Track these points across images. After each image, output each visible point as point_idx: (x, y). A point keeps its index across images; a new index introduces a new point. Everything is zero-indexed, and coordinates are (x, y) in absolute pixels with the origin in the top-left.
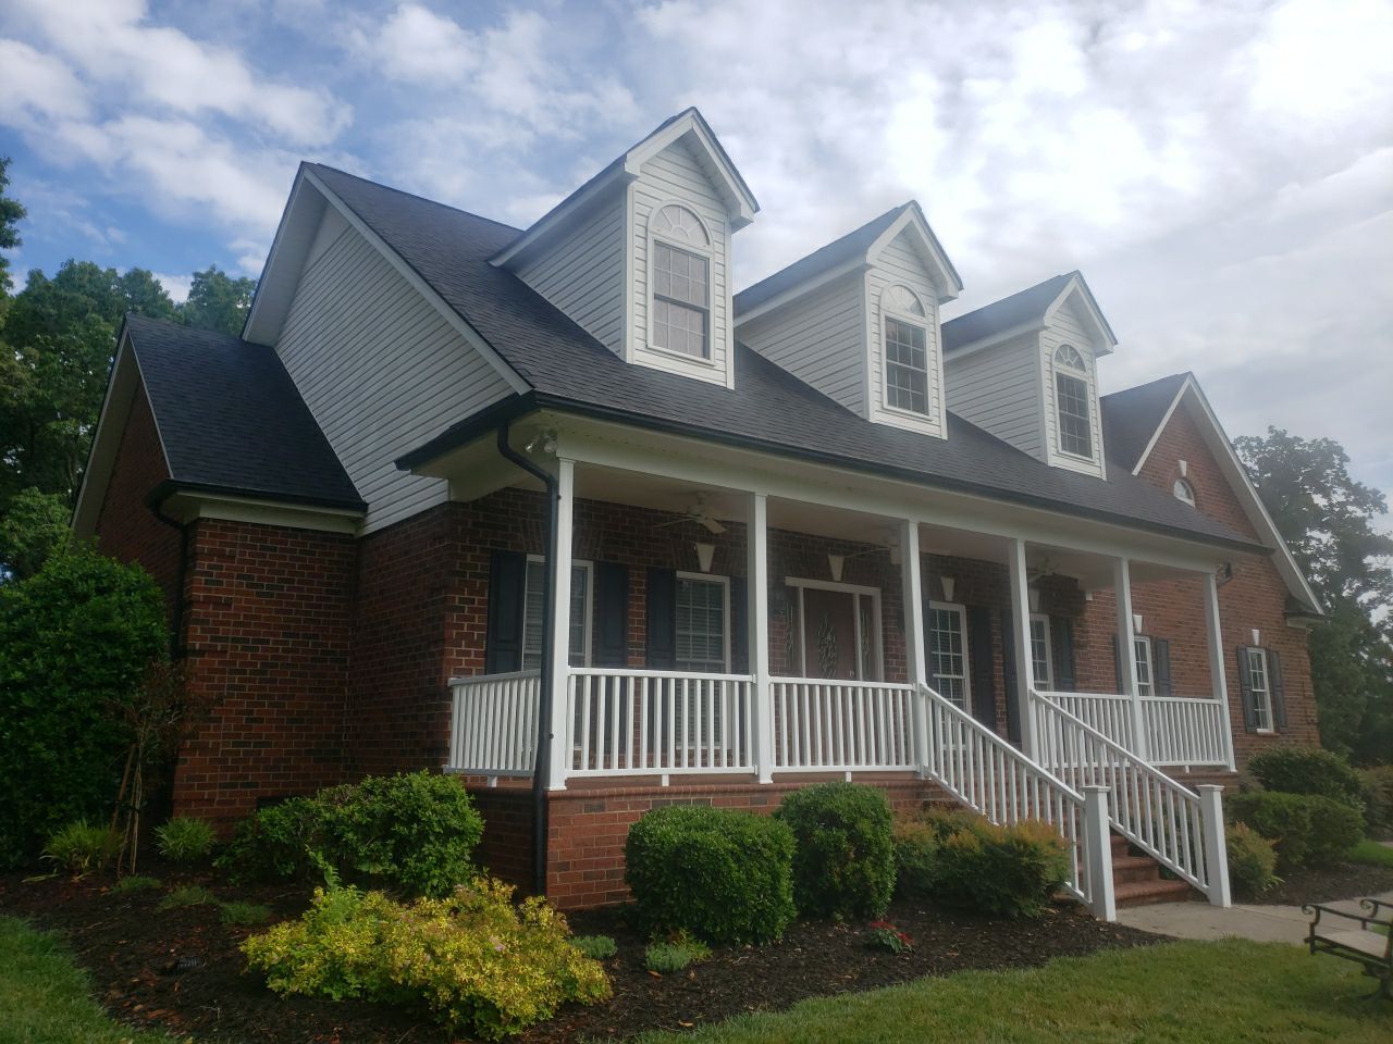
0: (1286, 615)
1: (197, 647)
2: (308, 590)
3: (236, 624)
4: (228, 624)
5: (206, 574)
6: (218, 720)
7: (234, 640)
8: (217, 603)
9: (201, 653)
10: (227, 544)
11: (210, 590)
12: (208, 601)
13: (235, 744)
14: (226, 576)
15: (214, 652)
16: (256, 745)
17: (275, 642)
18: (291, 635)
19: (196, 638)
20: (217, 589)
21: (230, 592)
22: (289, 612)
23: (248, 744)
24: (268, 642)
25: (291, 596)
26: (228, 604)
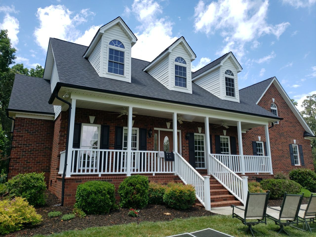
0: (304, 136)
1: (14, 146)
2: (42, 133)
3: (24, 141)
4: (22, 141)
5: (17, 130)
6: (19, 163)
7: (23, 144)
8: (20, 136)
9: (15, 147)
10: (22, 123)
11: (18, 133)
12: (17, 136)
13: (23, 168)
14: (22, 130)
15: (19, 147)
16: (28, 168)
17: (34, 145)
18: (37, 143)
19: (14, 144)
20: (19, 133)
21: (23, 134)
22: (37, 138)
23: (26, 168)
24: (32, 145)
25: (38, 135)
26: (22, 136)
